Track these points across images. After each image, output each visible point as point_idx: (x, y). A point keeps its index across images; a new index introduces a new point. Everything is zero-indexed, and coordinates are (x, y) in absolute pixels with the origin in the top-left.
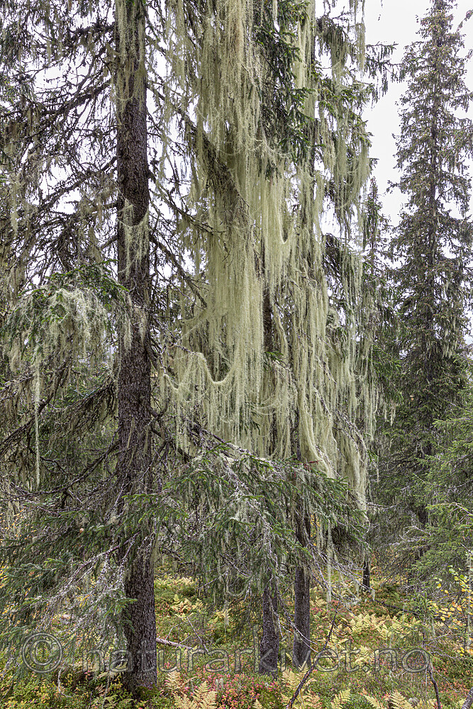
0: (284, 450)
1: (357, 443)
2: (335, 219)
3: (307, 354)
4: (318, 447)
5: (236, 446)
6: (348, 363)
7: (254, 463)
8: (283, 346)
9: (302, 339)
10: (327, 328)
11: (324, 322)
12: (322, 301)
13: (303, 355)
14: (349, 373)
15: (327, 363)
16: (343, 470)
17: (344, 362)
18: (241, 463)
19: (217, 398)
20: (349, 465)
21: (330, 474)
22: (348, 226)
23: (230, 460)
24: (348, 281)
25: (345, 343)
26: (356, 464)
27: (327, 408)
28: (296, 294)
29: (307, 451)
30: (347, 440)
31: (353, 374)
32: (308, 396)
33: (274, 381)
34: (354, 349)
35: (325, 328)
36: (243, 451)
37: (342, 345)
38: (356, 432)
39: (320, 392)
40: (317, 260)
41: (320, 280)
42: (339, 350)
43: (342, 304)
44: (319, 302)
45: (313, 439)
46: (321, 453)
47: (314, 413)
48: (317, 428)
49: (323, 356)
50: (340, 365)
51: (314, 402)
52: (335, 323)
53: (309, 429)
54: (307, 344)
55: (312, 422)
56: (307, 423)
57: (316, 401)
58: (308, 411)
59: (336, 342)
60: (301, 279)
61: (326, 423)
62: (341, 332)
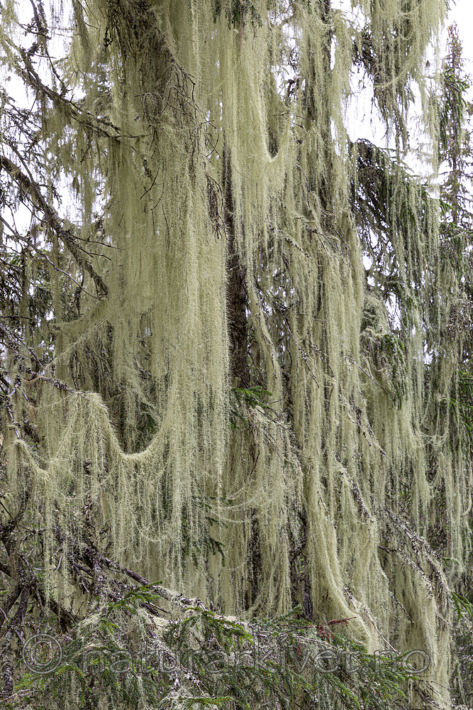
0: (277, 598)
1: (431, 579)
2: (376, 110)
3: (321, 392)
4: (349, 591)
5: (173, 593)
6: (408, 411)
7: (212, 628)
8: (270, 375)
9: (312, 360)
10: (362, 338)
11: (357, 324)
12: (351, 281)
13: (313, 394)
14: (411, 430)
15: (364, 410)
16: (402, 637)
17: (400, 407)
18: (184, 629)
19: (131, 489)
20: (415, 627)
21: (374, 644)
22: (402, 125)
23: (161, 622)
24: (405, 238)
25: (400, 367)
26: (429, 624)
27: (366, 507)
28: (296, 265)
29: (326, 597)
30: (409, 573)
31: (419, 433)
32: (325, 482)
33: (253, 450)
34: (420, 380)
35: (358, 336)
36: (187, 603)
37: (394, 371)
38: (427, 556)
39: (349, 471)
40: (341, 194)
41: (346, 235)
42: (389, 383)
43: (392, 285)
44: (344, 282)
45: (338, 572)
46: (354, 601)
47: (338, 516)
48: (345, 549)
49: (356, 395)
50: (391, 415)
51: (338, 493)
52: (380, 325)
53: (328, 550)
54: (321, 370)
55: (335, 535)
56: (324, 539)
57: (343, 491)
58: (326, 514)
59: (383, 366)
60: (306, 234)
61: (364, 539)
62: (392, 345)
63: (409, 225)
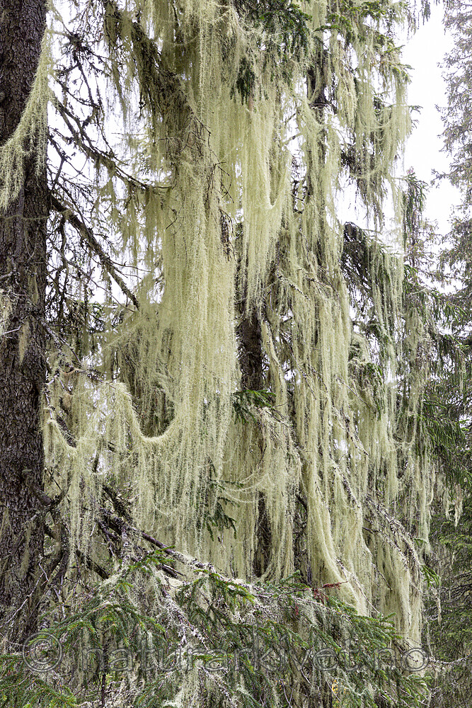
0: (283, 567)
1: (405, 553)
3: (317, 404)
4: (341, 563)
6: (386, 422)
7: (219, 587)
8: (278, 390)
9: (311, 379)
10: (350, 366)
11: (346, 355)
13: (312, 405)
14: (386, 437)
15: (351, 420)
16: (383, 600)
17: (379, 418)
20: (393, 594)
21: (362, 609)
22: (379, 209)
23: (175, 584)
24: (382, 292)
25: (379, 388)
26: (405, 592)
27: (354, 495)
28: (298, 305)
29: (323, 568)
30: (388, 549)
31: (392, 440)
32: (321, 474)
34: (394, 400)
35: (346, 363)
36: (200, 566)
37: (375, 391)
38: (403, 536)
39: (340, 467)
40: (332, 255)
41: (337, 286)
42: (371, 399)
43: (372, 329)
44: (336, 321)
45: (332, 547)
46: (345, 571)
47: (332, 502)
48: (337, 529)
49: (345, 408)
50: (372, 424)
51: (331, 484)
52: (363, 356)
53: (324, 529)
54: (318, 387)
55: (329, 517)
56: (320, 520)
57: (335, 482)
58: (322, 500)
59: (366, 386)
60: (306, 281)
61: (353, 521)
62: (373, 370)
63: (384, 282)
